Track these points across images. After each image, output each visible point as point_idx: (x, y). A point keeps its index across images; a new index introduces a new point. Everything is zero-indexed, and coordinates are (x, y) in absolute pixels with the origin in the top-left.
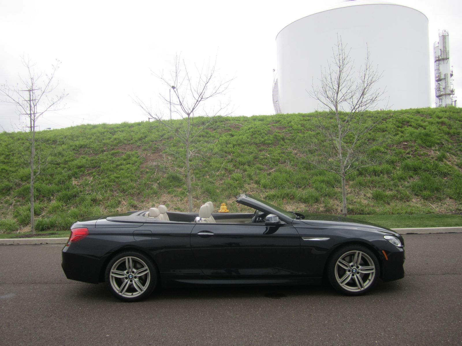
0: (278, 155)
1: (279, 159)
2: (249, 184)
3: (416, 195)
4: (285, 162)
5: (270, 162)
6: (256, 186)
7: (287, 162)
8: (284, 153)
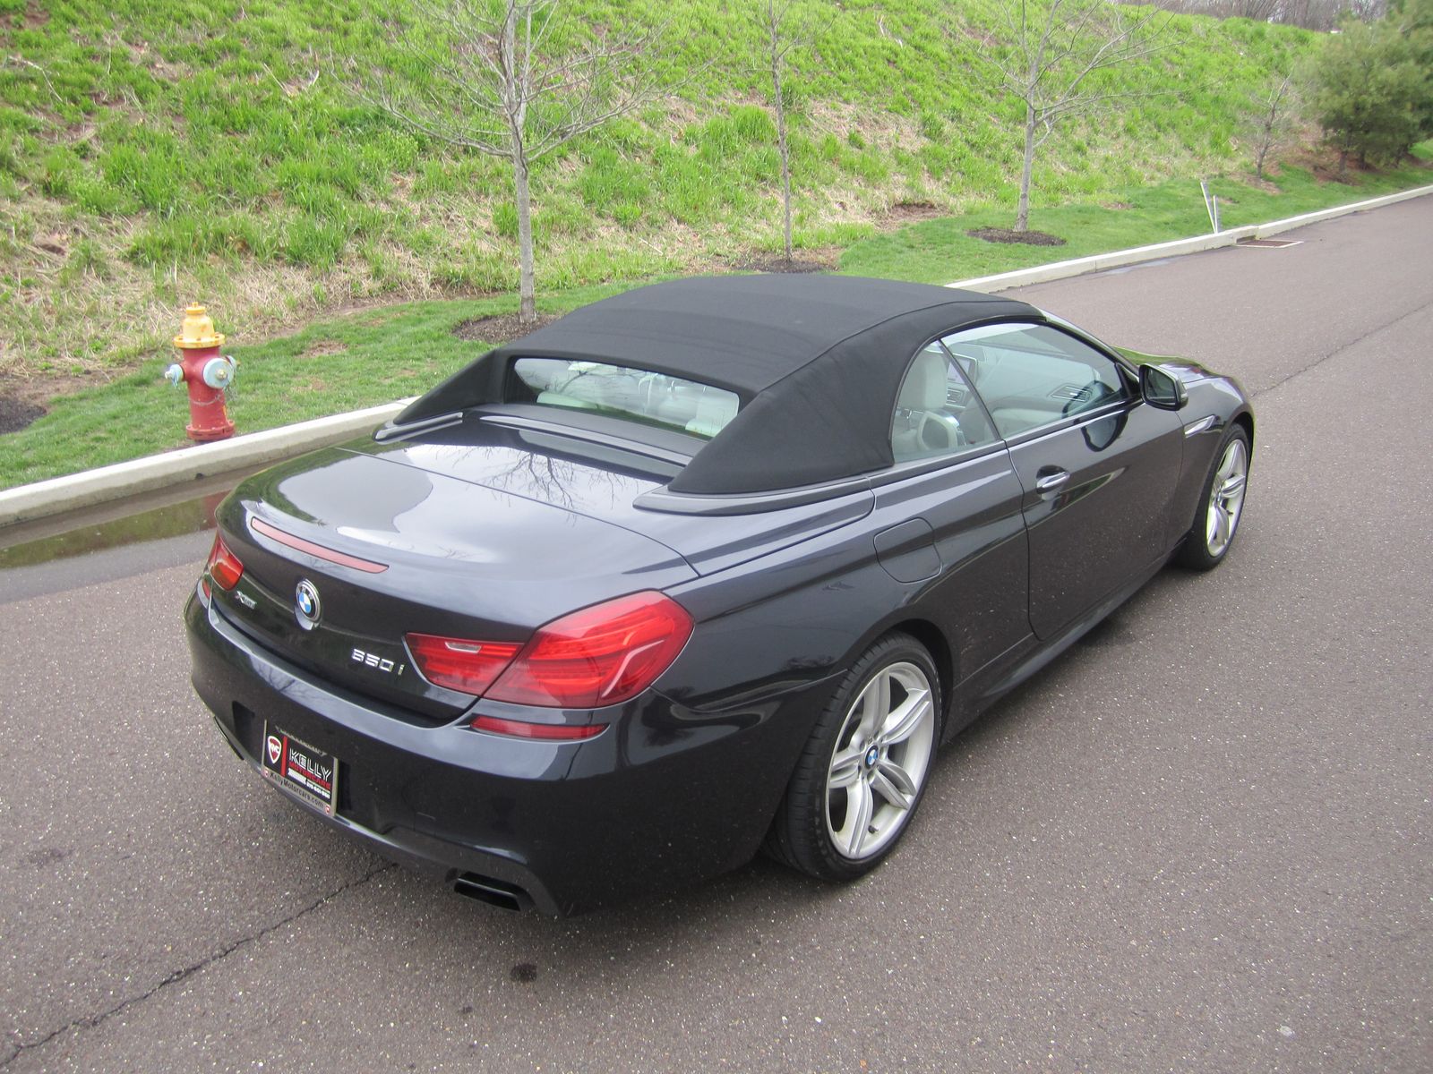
0: (77, 66)
1: (91, 87)
2: (15, 199)
3: (600, 215)
4: (120, 99)
5: (52, 95)
6: (55, 207)
7: (130, 99)
8: (94, 57)
